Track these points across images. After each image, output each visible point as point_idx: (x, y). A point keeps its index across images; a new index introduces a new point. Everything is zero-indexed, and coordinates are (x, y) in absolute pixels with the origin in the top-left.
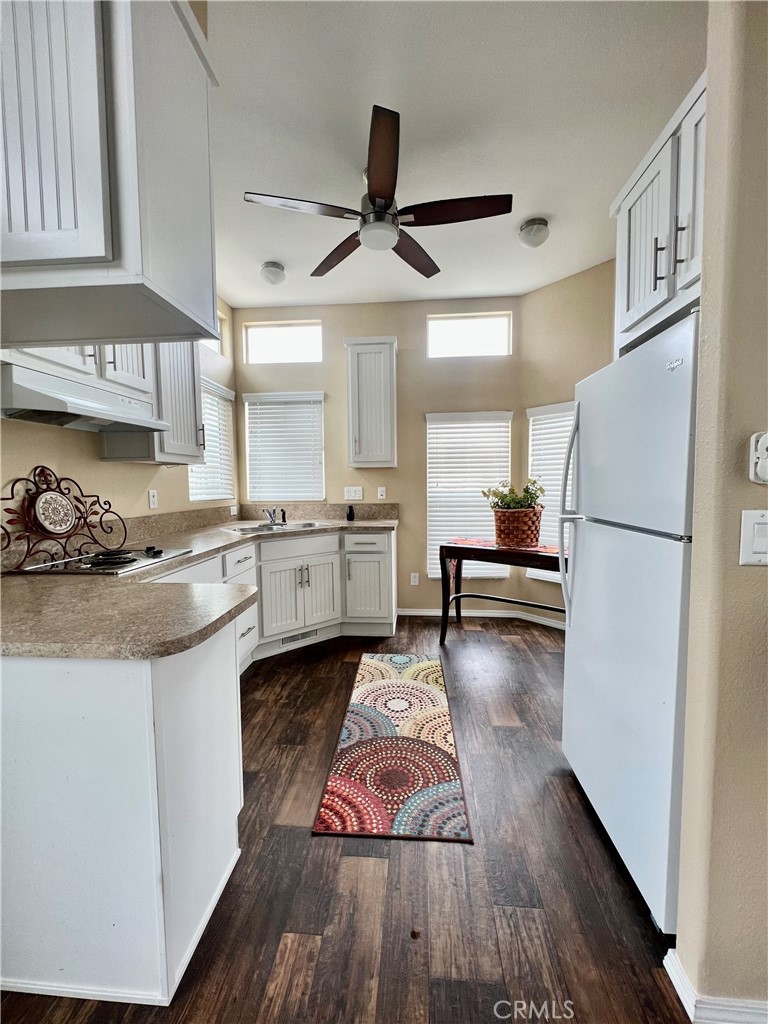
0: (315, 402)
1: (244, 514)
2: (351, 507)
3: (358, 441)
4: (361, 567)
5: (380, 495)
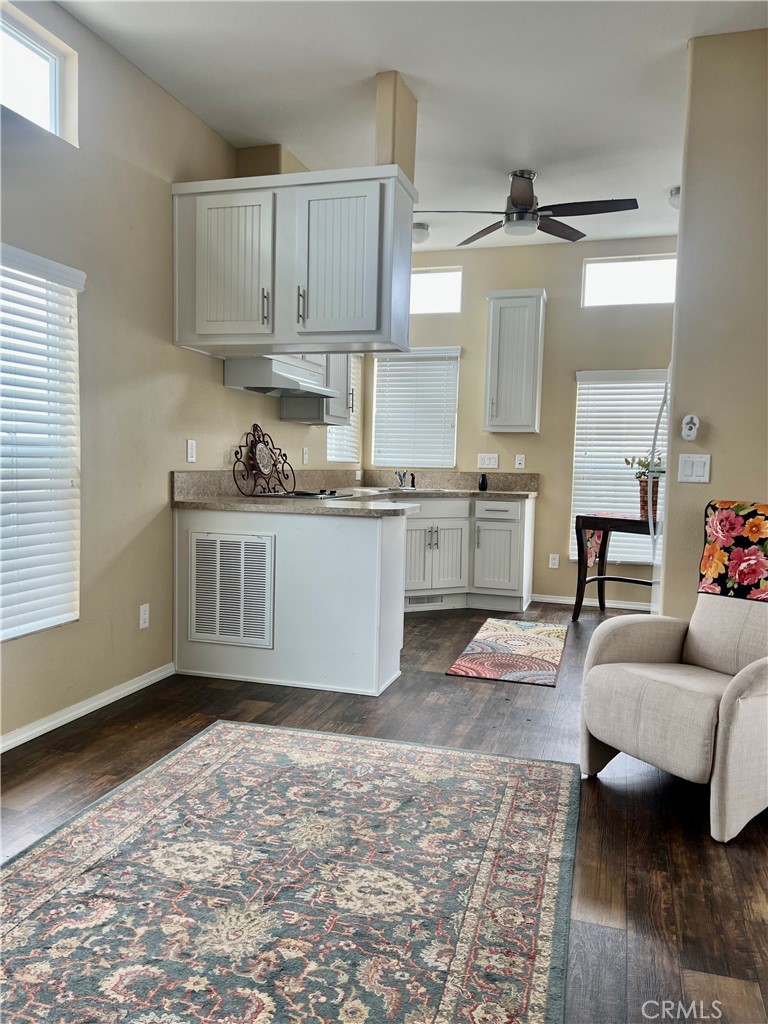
0: (450, 358)
1: (368, 480)
2: (484, 476)
3: (496, 404)
4: (491, 536)
5: (519, 464)
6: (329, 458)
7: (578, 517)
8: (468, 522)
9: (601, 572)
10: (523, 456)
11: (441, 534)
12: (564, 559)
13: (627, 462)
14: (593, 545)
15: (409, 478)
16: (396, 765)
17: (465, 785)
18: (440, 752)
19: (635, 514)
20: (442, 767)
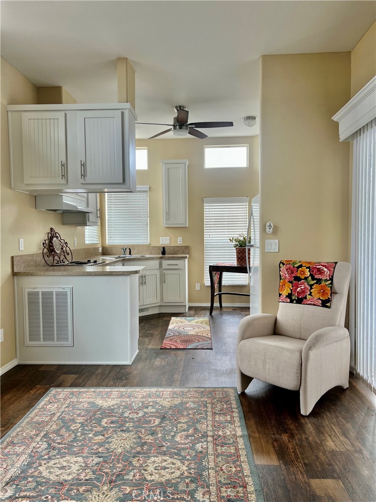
2: (164, 248)
3: (168, 214)
4: (171, 277)
5: (179, 241)
6: (87, 242)
7: (210, 266)
8: (159, 271)
9: (220, 291)
10: (181, 238)
11: (147, 277)
12: (202, 285)
13: (230, 240)
14: (216, 279)
15: (128, 251)
16: (152, 400)
17: (188, 405)
18: (171, 390)
19: (234, 263)
20: (174, 397)
